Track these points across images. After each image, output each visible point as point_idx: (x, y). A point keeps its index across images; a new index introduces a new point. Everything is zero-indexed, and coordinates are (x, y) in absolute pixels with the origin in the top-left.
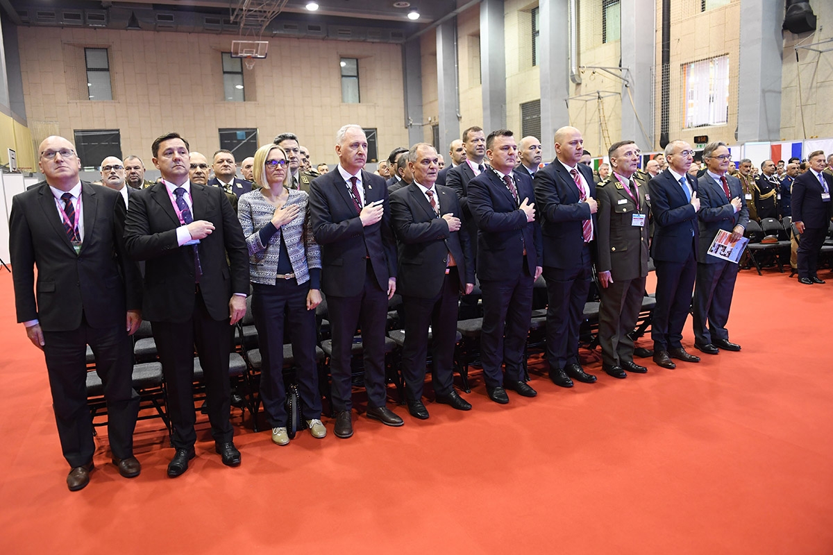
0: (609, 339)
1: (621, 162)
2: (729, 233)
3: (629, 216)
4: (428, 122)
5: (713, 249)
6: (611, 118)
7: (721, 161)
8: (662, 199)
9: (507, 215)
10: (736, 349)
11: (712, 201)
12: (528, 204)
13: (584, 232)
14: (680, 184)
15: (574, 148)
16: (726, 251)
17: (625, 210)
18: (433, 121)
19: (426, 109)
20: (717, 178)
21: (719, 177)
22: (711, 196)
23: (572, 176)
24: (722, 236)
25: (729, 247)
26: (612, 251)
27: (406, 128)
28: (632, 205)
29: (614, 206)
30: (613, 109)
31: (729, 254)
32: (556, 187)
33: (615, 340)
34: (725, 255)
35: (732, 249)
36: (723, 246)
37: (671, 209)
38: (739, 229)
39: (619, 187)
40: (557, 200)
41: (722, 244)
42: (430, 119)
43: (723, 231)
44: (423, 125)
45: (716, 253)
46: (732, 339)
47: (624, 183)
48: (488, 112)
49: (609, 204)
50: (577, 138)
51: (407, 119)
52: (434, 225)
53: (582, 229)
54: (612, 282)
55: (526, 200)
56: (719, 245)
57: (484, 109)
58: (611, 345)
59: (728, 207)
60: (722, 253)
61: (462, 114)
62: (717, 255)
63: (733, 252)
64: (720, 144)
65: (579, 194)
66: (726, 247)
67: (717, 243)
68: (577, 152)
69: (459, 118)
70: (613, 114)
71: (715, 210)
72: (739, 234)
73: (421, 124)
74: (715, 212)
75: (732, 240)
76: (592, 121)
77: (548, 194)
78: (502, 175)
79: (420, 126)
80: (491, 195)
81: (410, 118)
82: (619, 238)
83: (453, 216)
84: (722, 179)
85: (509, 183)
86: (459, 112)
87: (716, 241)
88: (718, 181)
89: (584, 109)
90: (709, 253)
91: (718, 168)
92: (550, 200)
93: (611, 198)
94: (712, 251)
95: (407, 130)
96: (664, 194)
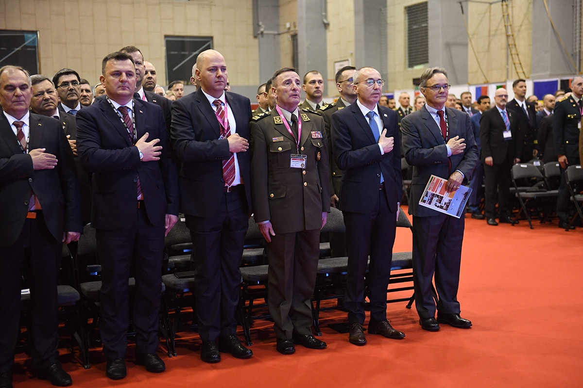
0: (278, 306)
1: (280, 93)
2: (444, 181)
3: (286, 156)
4: (286, 30)
5: (426, 199)
6: (523, 27)
7: (436, 92)
8: (342, 137)
9: (114, 152)
10: (466, 326)
11: (423, 141)
12: (148, 141)
13: (225, 174)
14: (367, 119)
15: (213, 75)
16: (443, 202)
17: (280, 149)
18: (292, 29)
19: (284, 11)
20: (434, 113)
21: (436, 111)
22: (422, 134)
23: (215, 108)
24: (435, 184)
25: (446, 198)
26: (270, 199)
27: (255, 37)
28: (289, 143)
29: (269, 144)
30: (525, 16)
31: (448, 206)
32: (191, 119)
33: (285, 308)
34: (441, 207)
35: (450, 201)
36: (438, 196)
37: (353, 149)
38: (457, 176)
39: (277, 120)
40: (191, 136)
41: (437, 193)
42: (288, 25)
43: (437, 178)
44: (279, 34)
45: (430, 203)
46: (465, 314)
47: (284, 117)
48: (361, 18)
49: (263, 142)
50: (216, 64)
51: (256, 26)
52: (13, 161)
53: (222, 170)
54: (274, 234)
55: (146, 135)
56: (433, 195)
57: (357, 13)
58: (279, 313)
59: (440, 148)
60: (438, 204)
61: (331, 19)
62: (432, 207)
63: (453, 204)
64: (435, 71)
65: (221, 130)
66: (442, 198)
67: (430, 191)
68: (217, 80)
69: (326, 25)
70: (526, 22)
71: (424, 151)
72: (456, 181)
73: (276, 32)
74: (423, 154)
75: (449, 188)
76: (499, 32)
77: (180, 129)
78: (117, 106)
79: (275, 35)
80: (98, 129)
81: (260, 23)
82: (277, 183)
83: (44, 152)
84: (440, 114)
85: (125, 115)
86: (326, 17)
87: (429, 189)
88: (434, 116)
89: (487, 15)
90: (421, 203)
91: (433, 101)
92: (181, 136)
93: (265, 134)
94: (424, 201)
95: (256, 41)
96: (345, 131)
